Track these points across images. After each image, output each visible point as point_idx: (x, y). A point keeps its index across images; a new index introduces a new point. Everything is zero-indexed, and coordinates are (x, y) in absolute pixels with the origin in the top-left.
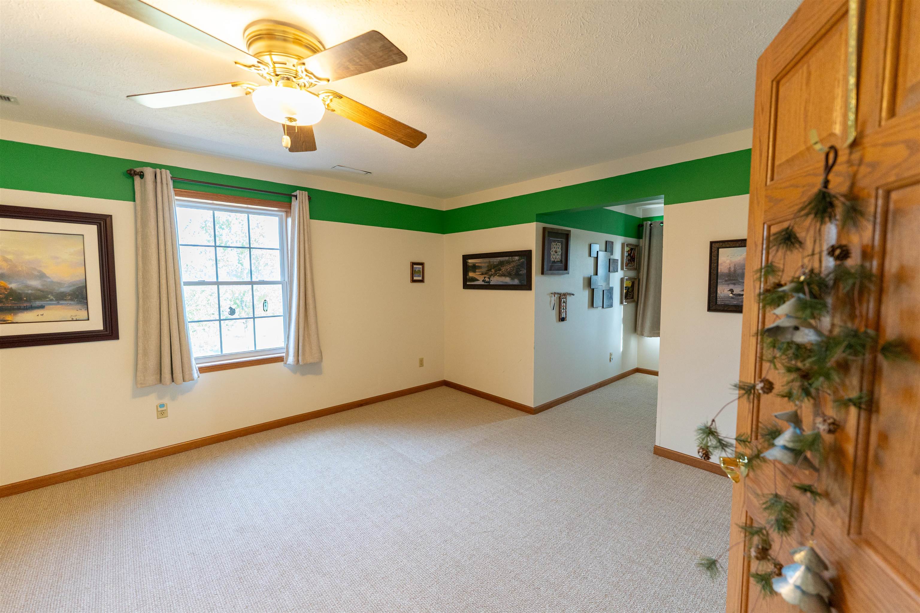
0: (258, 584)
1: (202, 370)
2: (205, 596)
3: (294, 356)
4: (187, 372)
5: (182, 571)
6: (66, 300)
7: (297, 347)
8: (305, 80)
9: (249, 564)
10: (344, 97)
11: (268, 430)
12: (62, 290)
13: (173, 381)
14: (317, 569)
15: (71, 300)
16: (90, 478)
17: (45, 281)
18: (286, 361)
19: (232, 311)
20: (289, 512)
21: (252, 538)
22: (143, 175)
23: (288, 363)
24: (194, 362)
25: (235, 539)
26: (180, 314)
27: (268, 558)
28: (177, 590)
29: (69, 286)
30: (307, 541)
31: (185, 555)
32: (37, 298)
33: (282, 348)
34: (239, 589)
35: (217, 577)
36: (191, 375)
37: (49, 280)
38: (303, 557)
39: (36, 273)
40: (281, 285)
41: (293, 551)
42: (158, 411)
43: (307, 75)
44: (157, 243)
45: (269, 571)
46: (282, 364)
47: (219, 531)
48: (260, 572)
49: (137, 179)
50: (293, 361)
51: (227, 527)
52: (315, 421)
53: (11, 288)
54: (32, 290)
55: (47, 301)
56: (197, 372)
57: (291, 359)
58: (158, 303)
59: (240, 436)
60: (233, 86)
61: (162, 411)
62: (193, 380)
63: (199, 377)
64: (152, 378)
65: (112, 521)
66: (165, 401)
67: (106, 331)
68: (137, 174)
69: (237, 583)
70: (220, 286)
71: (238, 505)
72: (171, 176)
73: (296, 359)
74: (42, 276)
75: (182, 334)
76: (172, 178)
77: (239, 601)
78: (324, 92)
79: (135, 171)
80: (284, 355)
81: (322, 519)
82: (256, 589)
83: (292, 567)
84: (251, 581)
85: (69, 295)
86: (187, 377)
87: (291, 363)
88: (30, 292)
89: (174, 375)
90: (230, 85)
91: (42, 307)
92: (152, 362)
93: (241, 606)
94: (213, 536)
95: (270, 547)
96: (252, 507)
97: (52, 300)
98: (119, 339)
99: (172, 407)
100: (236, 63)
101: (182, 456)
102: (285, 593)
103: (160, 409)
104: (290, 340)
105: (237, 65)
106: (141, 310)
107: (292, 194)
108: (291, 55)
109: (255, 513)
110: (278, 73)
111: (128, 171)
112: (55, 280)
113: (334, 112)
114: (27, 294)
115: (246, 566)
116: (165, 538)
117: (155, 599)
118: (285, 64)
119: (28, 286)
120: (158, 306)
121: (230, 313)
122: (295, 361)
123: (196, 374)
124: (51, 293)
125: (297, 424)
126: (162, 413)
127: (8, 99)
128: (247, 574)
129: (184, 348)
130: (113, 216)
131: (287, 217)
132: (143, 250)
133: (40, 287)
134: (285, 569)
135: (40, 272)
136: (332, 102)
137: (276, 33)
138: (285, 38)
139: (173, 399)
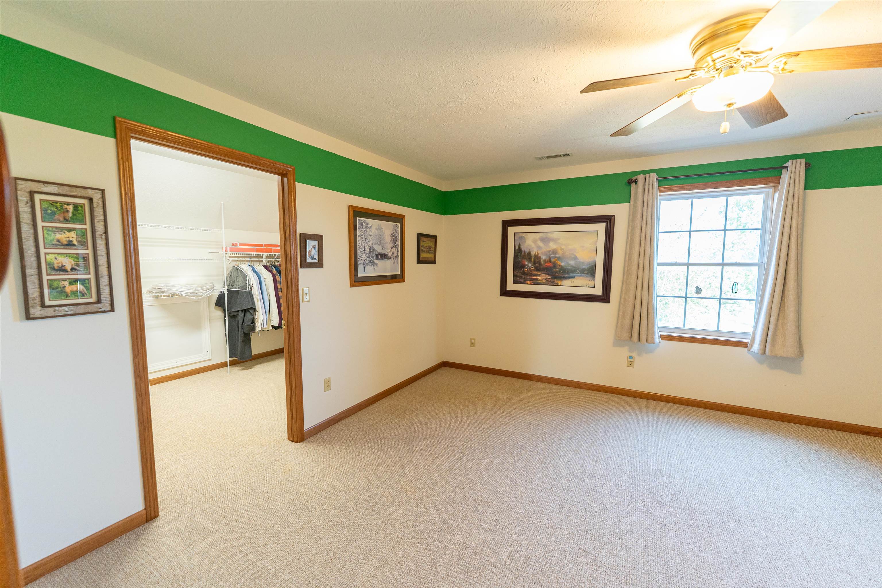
0: (654, 514)
1: (664, 338)
2: (617, 494)
3: (760, 344)
4: (650, 336)
5: (610, 470)
6: (584, 274)
7: (765, 336)
8: (745, 60)
9: (654, 497)
10: (801, 53)
11: (719, 411)
12: (584, 267)
13: (639, 340)
14: (710, 542)
15: (587, 274)
16: (584, 391)
17: (577, 261)
18: (750, 348)
19: (699, 291)
20: (706, 484)
21: (664, 482)
22: (637, 181)
23: (752, 350)
24: (657, 330)
25: (651, 475)
26: (650, 289)
27: (670, 504)
28: (603, 479)
29: (587, 265)
30: (711, 516)
31: (616, 463)
32: (573, 272)
33: (749, 334)
34: (639, 506)
35: (629, 489)
36: (653, 339)
37: (579, 261)
38: (701, 524)
39: (573, 256)
40: (757, 267)
41: (694, 514)
42: (628, 361)
43: (745, 56)
44: (640, 232)
45: (667, 512)
46: (745, 349)
47: (643, 462)
48: (659, 508)
49: (633, 185)
50: (758, 350)
51: (650, 464)
52: (782, 424)
53: (562, 266)
54: (570, 267)
55: (576, 274)
56: (659, 338)
57: (756, 347)
58: (636, 279)
59: (691, 406)
60: (678, 97)
61: (631, 361)
62: (654, 343)
63: (660, 342)
64: (625, 335)
65: (585, 420)
66: (634, 354)
67: (603, 296)
68: (633, 182)
69: (640, 502)
70: (689, 267)
71: (665, 455)
72: (658, 177)
73: (762, 348)
74: (576, 258)
75: (650, 304)
76: (657, 179)
77: (636, 514)
78: (773, 60)
79: (632, 180)
80: (749, 341)
81: (738, 511)
82: (651, 515)
83: (687, 523)
84: (650, 508)
85: (587, 270)
86: (649, 340)
87: (755, 351)
88: (569, 268)
89: (640, 336)
90: (677, 97)
91: (573, 277)
92: (627, 323)
93: (636, 518)
94: (637, 463)
95: (676, 498)
96: (675, 462)
97: (578, 273)
98: (609, 302)
99: (638, 360)
100: (676, 80)
101: (639, 401)
102: (672, 536)
103: (629, 360)
104: (758, 326)
105: (678, 81)
106: (625, 283)
107: (783, 166)
108: (731, 44)
109: (676, 467)
110: (717, 68)
111: (627, 181)
112: (582, 261)
113: (793, 73)
114: (568, 269)
115: (651, 497)
116: (609, 446)
117: (590, 475)
118: (724, 56)
119: (569, 265)
120: (636, 281)
121: (696, 292)
122: (760, 350)
123: (657, 339)
124: (578, 269)
125: (755, 419)
126: (630, 363)
127: (568, 155)
128: (649, 502)
129: (650, 316)
130: (616, 216)
131: (775, 192)
132: (631, 239)
133: (574, 265)
134: (680, 520)
135: (575, 256)
136: (787, 65)
137: (718, 31)
138: (727, 31)
139: (639, 354)
